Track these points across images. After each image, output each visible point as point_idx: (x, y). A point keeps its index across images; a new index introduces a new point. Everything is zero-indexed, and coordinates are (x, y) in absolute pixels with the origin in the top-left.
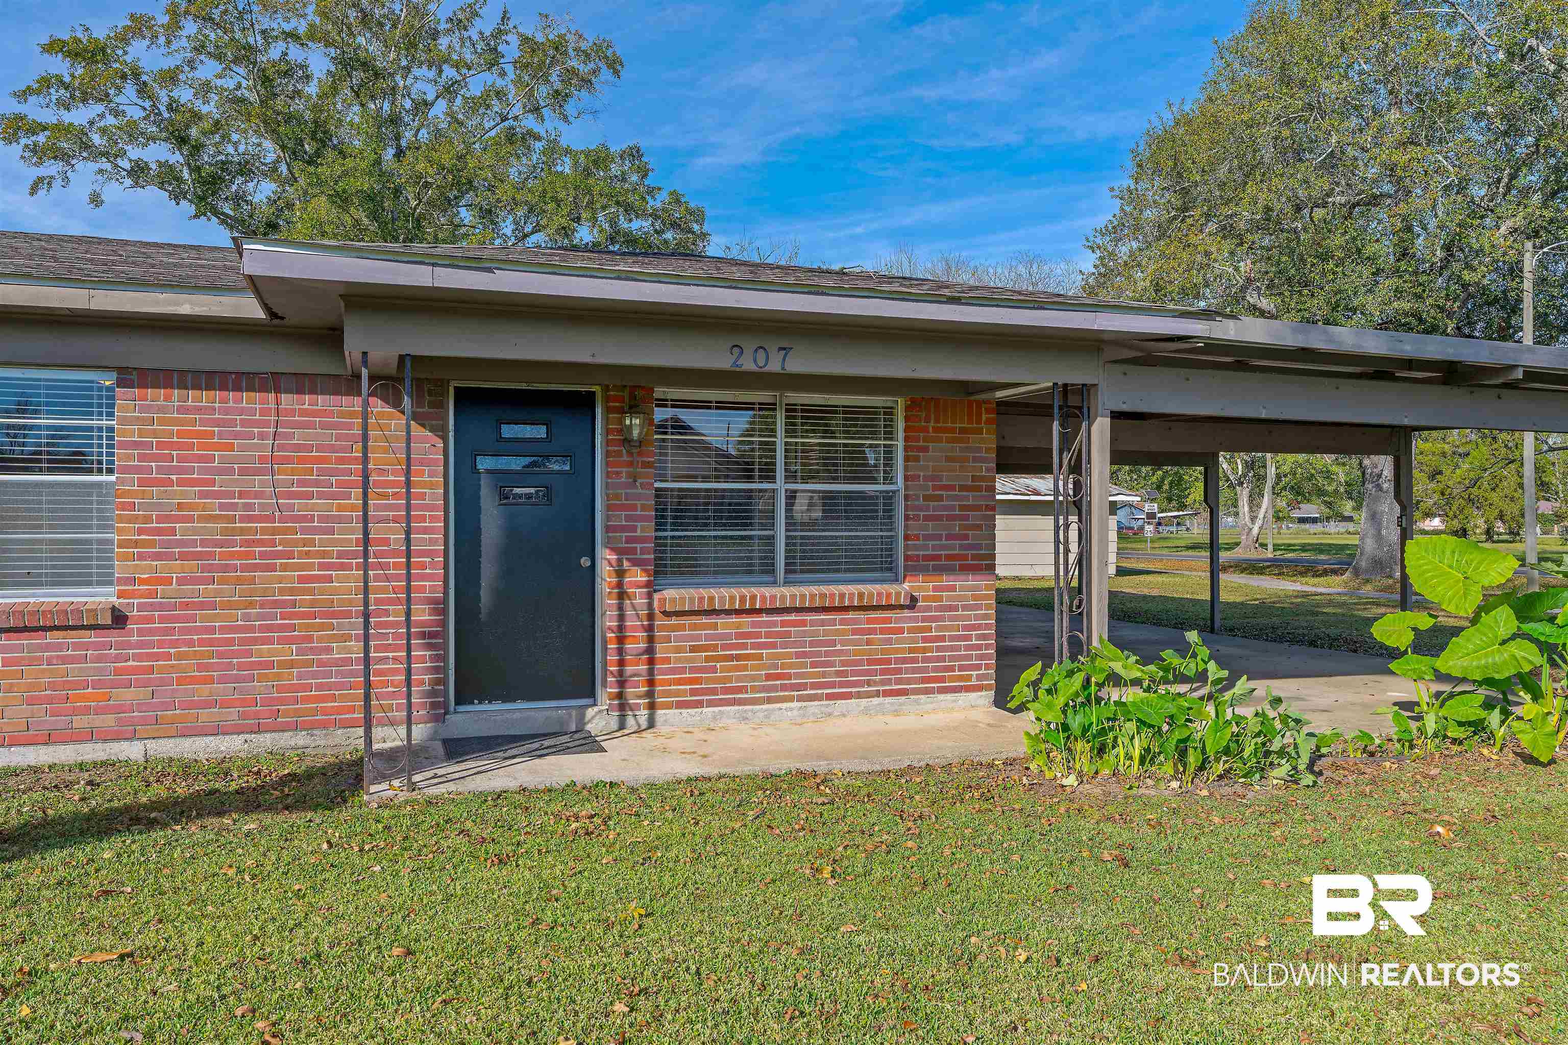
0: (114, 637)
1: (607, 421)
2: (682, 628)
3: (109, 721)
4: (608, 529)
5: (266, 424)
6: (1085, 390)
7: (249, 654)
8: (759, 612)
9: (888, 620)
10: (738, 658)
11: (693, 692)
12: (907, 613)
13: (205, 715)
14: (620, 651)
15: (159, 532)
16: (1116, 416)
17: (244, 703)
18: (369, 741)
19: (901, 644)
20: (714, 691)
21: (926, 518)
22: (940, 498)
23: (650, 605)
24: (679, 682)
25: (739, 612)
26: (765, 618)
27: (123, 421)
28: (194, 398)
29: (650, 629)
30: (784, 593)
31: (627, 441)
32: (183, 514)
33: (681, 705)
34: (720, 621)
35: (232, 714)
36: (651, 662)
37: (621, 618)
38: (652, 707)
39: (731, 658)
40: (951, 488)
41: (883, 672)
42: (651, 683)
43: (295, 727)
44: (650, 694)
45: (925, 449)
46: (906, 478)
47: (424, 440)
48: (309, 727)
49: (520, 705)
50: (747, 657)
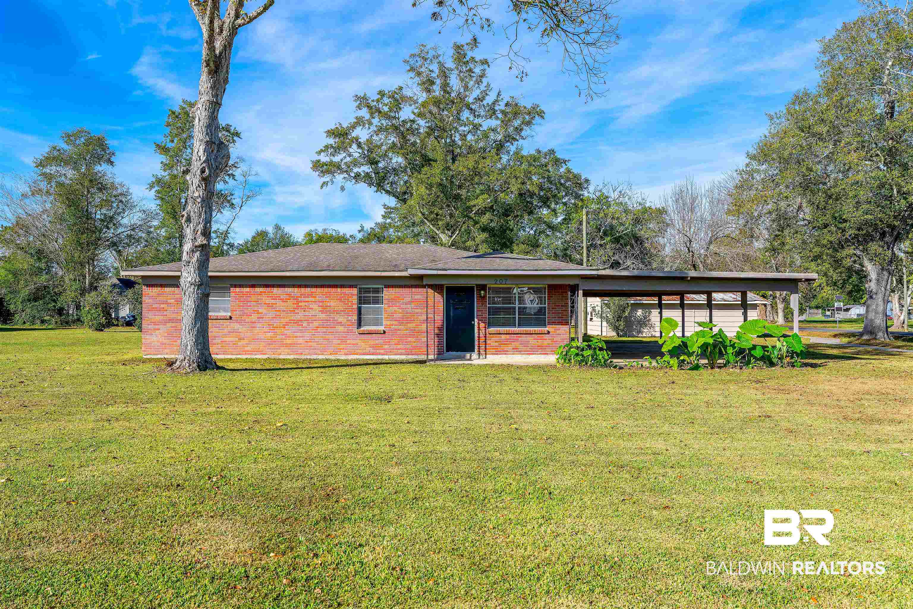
0: (383, 336)
1: (477, 292)
2: (493, 337)
3: (382, 351)
4: (477, 315)
5: (409, 295)
6: (578, 285)
7: (407, 339)
8: (511, 334)
9: (543, 337)
10: (506, 344)
11: (496, 351)
12: (547, 335)
13: (400, 351)
14: (479, 342)
15: (391, 316)
16: (583, 290)
17: (405, 349)
18: (427, 357)
19: (546, 343)
20: (501, 351)
21: (552, 313)
22: (556, 308)
23: (485, 332)
24: (493, 349)
25: (506, 334)
26: (512, 335)
27: (385, 295)
28: (397, 290)
29: (485, 337)
30: (516, 329)
31: (481, 297)
32: (395, 312)
33: (493, 354)
34: (502, 336)
35: (404, 351)
36: (486, 344)
37: (479, 334)
38: (486, 354)
39: (505, 344)
40: (559, 306)
41: (541, 349)
42: (486, 349)
43: (415, 354)
44: (485, 351)
45: (552, 297)
46: (548, 304)
47: (438, 297)
48: (417, 355)
49: (459, 353)
50: (508, 344)
